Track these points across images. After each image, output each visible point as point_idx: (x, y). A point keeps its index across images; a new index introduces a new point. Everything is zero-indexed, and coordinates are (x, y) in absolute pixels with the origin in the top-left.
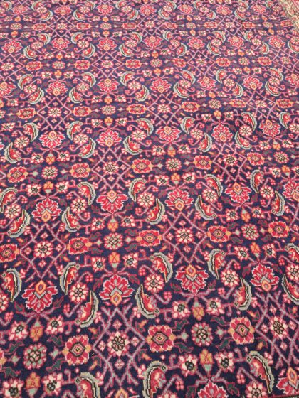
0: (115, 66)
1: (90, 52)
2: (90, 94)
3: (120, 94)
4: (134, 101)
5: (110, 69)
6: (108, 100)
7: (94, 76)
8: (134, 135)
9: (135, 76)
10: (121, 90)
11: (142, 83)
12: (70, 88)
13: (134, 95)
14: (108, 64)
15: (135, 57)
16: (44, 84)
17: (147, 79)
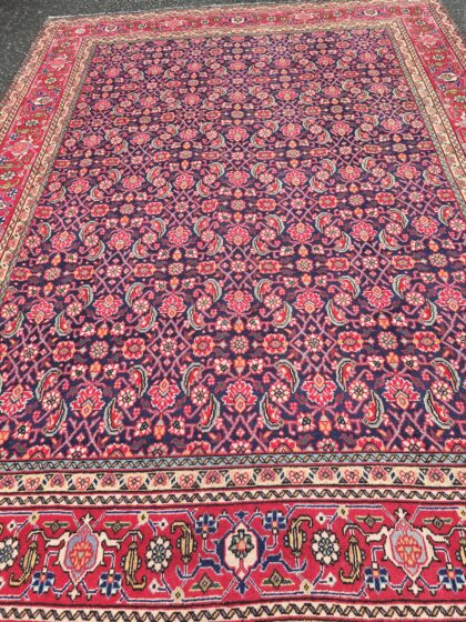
0: (289, 201)
1: (322, 221)
2: (314, 169)
3: (282, 170)
4: (268, 162)
5: (294, 197)
6: (294, 163)
7: (312, 188)
8: (269, 133)
9: (265, 189)
10: (281, 174)
11: (258, 181)
12: (336, 173)
13: (267, 168)
14: (298, 203)
15: (264, 214)
16: (365, 177)
17: (252, 186)
